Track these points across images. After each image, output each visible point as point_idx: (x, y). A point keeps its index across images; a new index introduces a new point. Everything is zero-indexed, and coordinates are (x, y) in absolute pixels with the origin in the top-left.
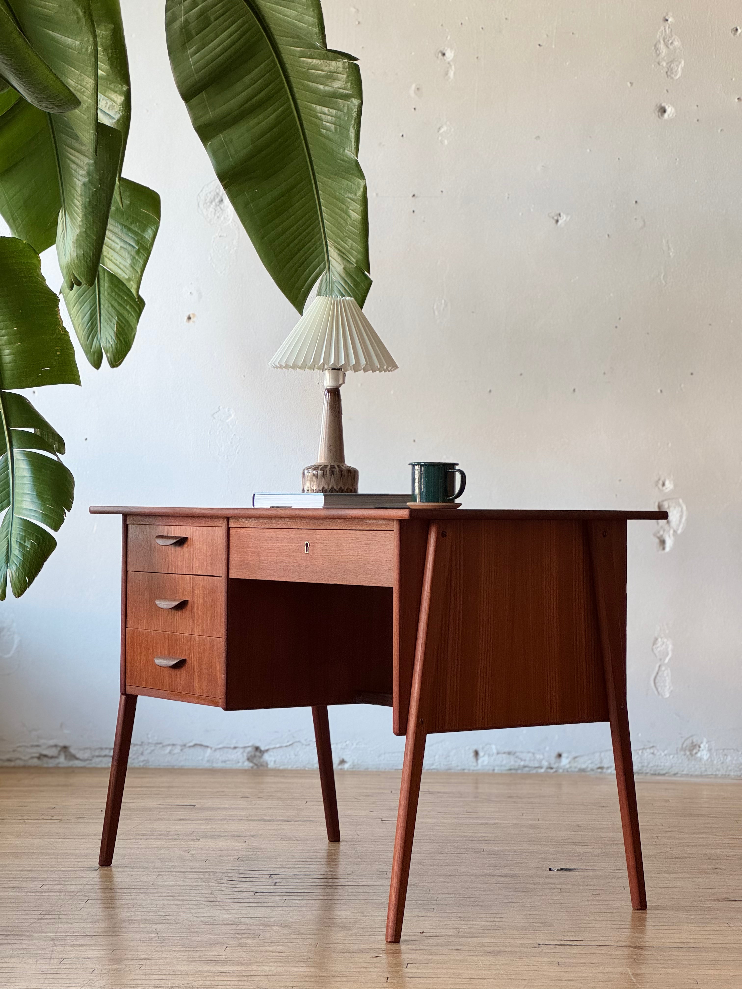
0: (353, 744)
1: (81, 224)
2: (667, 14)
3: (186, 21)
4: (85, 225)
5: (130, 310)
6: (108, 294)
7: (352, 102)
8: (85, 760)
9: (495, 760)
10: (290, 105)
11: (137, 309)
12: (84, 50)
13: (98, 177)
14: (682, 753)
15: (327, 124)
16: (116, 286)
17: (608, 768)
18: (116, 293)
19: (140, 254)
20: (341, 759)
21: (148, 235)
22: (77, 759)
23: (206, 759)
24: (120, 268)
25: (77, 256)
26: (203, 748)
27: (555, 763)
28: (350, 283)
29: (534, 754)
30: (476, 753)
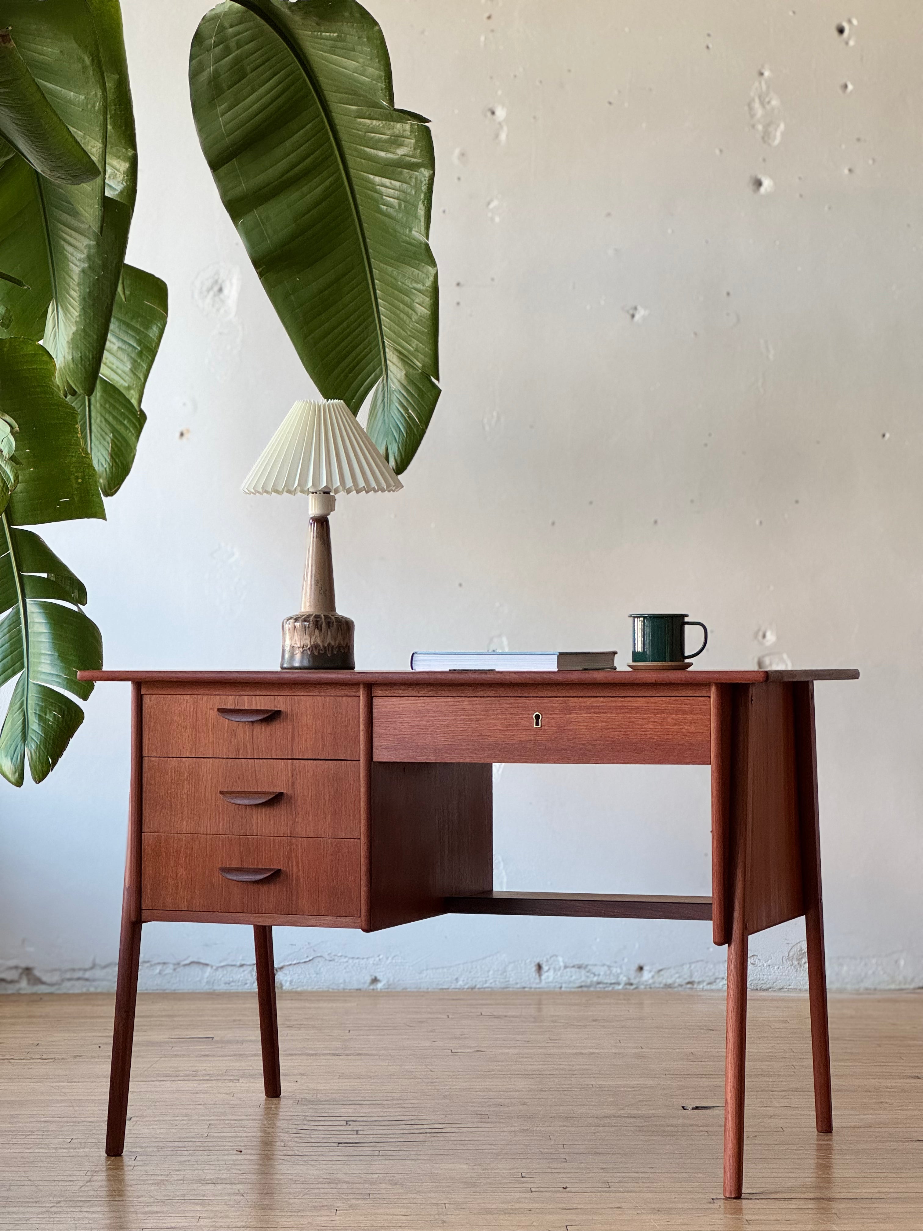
0: (387, 958)
1: (78, 319)
2: (763, 66)
3: (216, 71)
4: (83, 321)
5: (128, 425)
6: (101, 405)
7: (421, 173)
8: (52, 985)
9: (561, 976)
10: (340, 174)
11: (137, 424)
12: (89, 106)
13: (100, 262)
14: (789, 963)
15: (388, 199)
16: (111, 396)
17: (699, 983)
18: (111, 405)
19: (143, 357)
20: (373, 977)
21: (153, 331)
22: (43, 983)
23: (205, 980)
24: (117, 374)
25: (72, 358)
26: (201, 966)
27: (635, 978)
28: (413, 393)
29: (609, 967)
30: (539, 967)
